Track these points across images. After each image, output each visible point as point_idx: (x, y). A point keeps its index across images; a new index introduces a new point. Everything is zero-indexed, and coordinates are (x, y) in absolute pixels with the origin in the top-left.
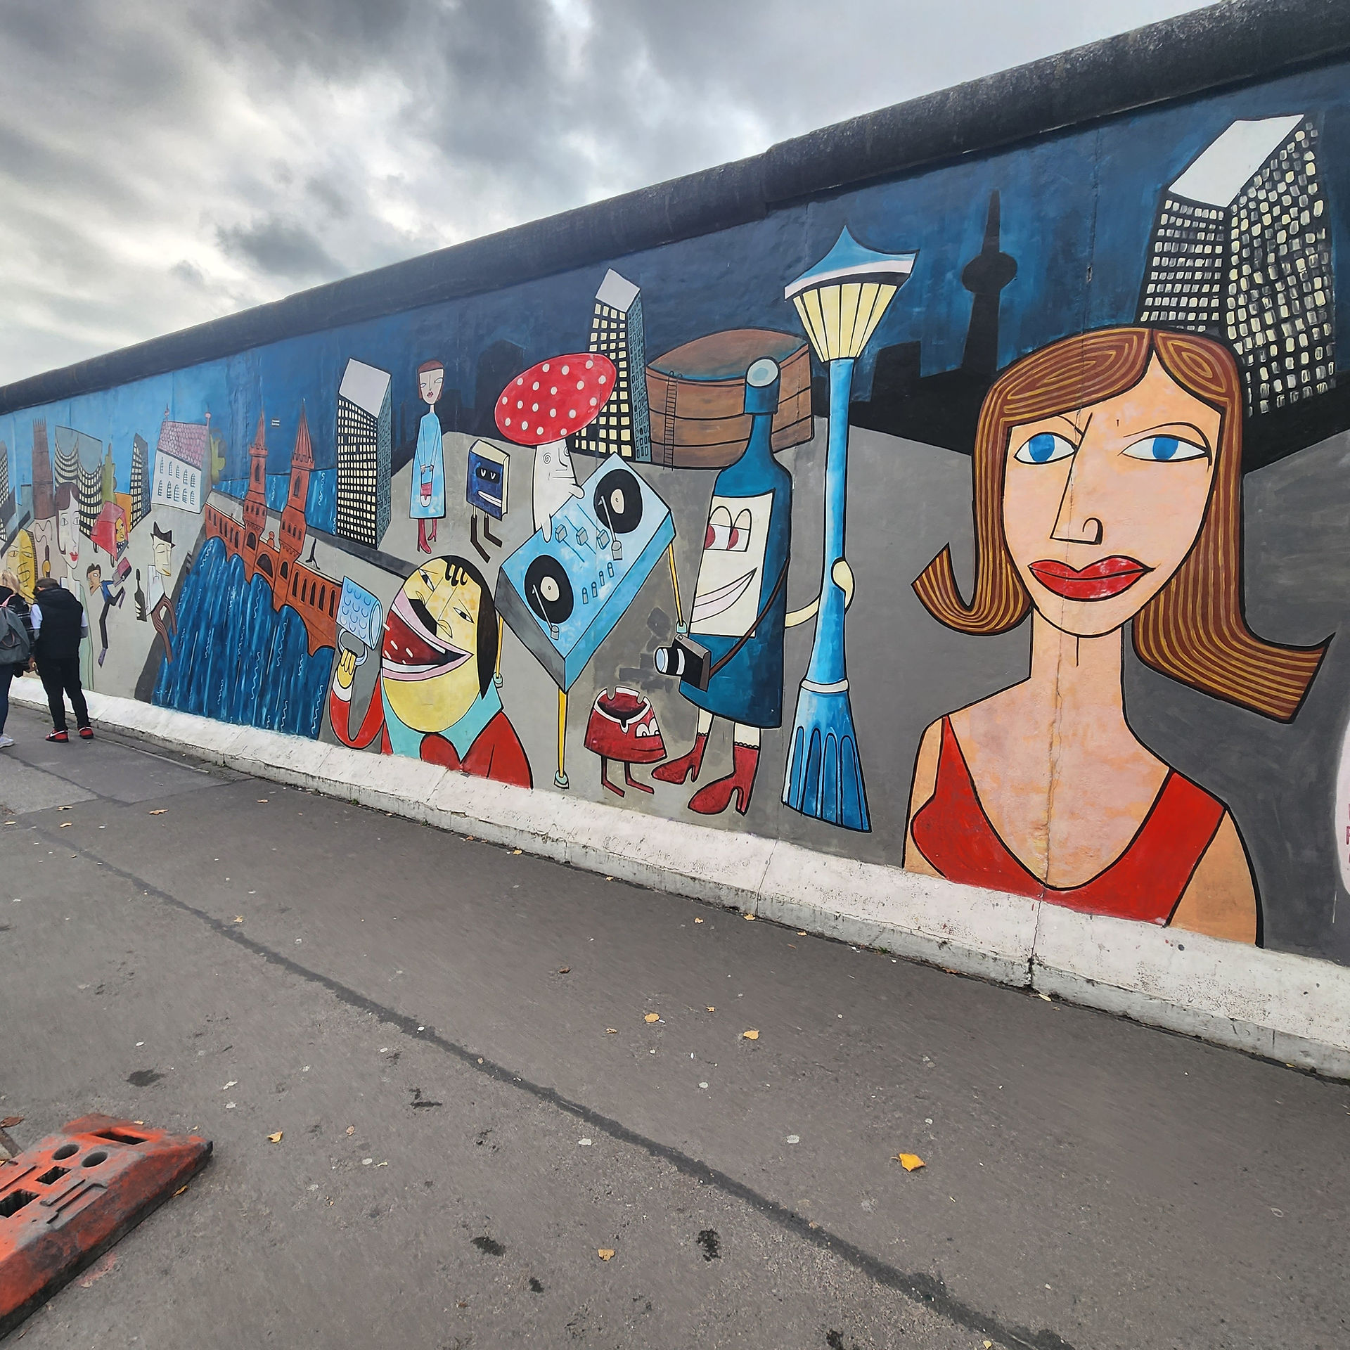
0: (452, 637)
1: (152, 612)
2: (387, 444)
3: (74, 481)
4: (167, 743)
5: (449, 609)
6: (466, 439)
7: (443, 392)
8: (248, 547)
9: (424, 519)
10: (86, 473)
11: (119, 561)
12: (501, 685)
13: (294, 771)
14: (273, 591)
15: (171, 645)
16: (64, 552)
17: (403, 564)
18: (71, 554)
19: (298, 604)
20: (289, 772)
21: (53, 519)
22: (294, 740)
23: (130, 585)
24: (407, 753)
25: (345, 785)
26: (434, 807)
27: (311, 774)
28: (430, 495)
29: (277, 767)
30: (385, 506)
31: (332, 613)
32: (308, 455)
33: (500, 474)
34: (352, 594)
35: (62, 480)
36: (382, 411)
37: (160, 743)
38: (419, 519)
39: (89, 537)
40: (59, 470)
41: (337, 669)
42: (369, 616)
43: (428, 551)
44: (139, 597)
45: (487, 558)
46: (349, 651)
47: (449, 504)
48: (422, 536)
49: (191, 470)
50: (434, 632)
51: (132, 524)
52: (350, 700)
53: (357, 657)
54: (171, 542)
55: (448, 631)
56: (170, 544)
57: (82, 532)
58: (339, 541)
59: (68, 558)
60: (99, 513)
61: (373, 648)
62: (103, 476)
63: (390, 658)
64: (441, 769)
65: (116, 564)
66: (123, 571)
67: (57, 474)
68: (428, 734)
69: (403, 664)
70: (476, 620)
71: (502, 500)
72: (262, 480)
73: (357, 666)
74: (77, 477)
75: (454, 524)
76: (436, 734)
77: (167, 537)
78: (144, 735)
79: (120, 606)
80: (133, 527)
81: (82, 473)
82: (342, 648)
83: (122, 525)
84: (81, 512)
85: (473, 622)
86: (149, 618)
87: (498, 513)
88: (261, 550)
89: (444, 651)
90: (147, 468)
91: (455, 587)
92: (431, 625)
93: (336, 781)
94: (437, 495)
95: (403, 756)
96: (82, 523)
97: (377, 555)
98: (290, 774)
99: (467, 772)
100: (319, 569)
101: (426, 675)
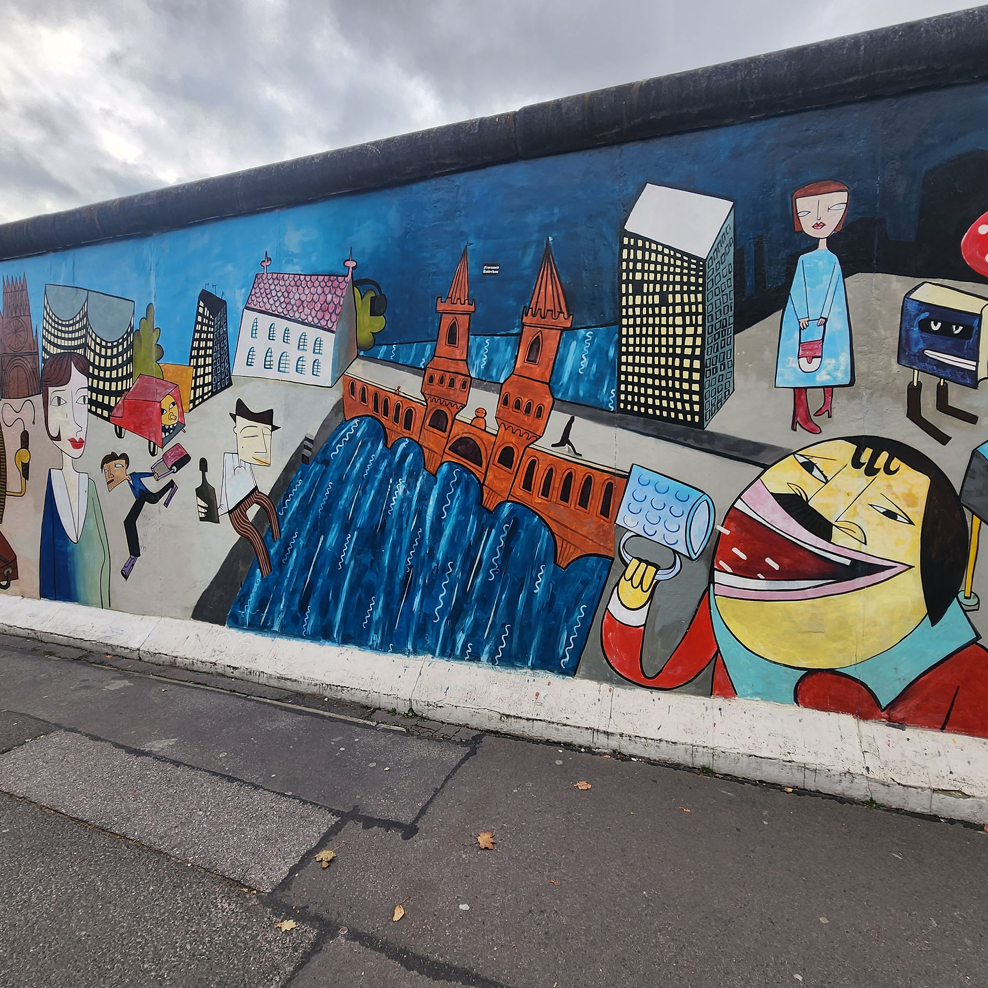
0: (865, 543)
1: (230, 512)
2: (727, 291)
3: (81, 351)
4: (289, 683)
5: (859, 507)
6: (897, 285)
7: (845, 221)
8: (432, 429)
9: (806, 388)
10: (102, 340)
11: (167, 448)
12: (976, 607)
13: (565, 725)
14: (482, 485)
15: (268, 553)
16: (58, 438)
17: (759, 448)
18: (72, 441)
19: (537, 500)
20: (555, 725)
21: (38, 399)
22: (527, 677)
23: (188, 478)
24: (767, 695)
25: (678, 746)
26: (890, 781)
27: (602, 728)
28: (821, 357)
29: (528, 719)
30: (720, 373)
31: (606, 510)
32: (558, 309)
33: (972, 328)
34: (651, 488)
35: (54, 350)
36: (715, 249)
37: (274, 683)
38: (794, 388)
39: (108, 419)
40: (49, 337)
41: (617, 584)
42: (685, 516)
43: (815, 430)
44: (205, 492)
45: (943, 439)
46: (640, 560)
47: (860, 367)
48: (801, 411)
49: (313, 334)
50: (827, 536)
51: (193, 401)
52: (644, 625)
53: (658, 568)
54: (271, 423)
55: (859, 535)
56: (270, 427)
57: (95, 413)
58: (621, 419)
59: (66, 445)
60: (126, 390)
61: (694, 557)
62: (136, 343)
63: (730, 570)
64: (847, 721)
65: (160, 452)
66: (174, 460)
67: (45, 343)
68: (810, 672)
69: (759, 579)
70: (918, 519)
71: (977, 362)
72: (462, 342)
73: (658, 581)
74: (85, 346)
75: (872, 394)
76: (832, 671)
77: (266, 417)
78: (236, 672)
79: (166, 504)
80: (195, 406)
81: (95, 341)
82: (627, 558)
83: (173, 404)
84: (91, 389)
85: (911, 522)
86: (225, 520)
87: (971, 380)
88: (458, 431)
89: (848, 562)
90: (226, 333)
91: (872, 478)
92: (822, 528)
93: (661, 740)
94: (836, 356)
95: (758, 699)
96: (91, 402)
97: (705, 437)
98: (558, 730)
99: (899, 724)
100: (581, 455)
101: (810, 593)
